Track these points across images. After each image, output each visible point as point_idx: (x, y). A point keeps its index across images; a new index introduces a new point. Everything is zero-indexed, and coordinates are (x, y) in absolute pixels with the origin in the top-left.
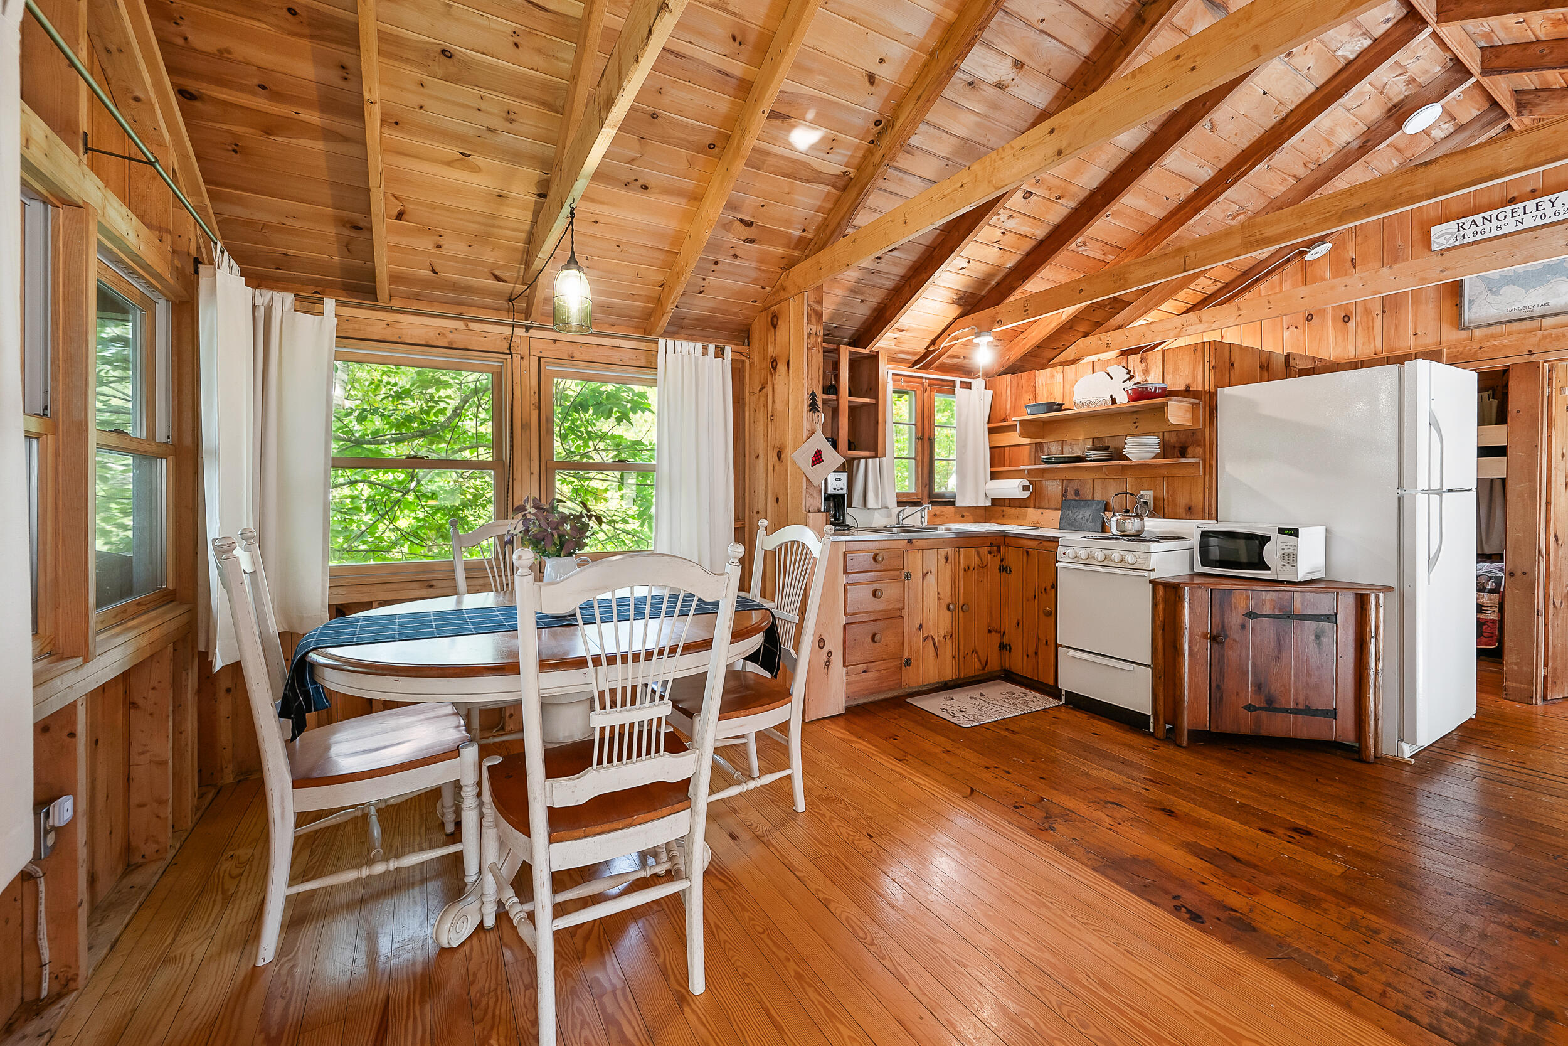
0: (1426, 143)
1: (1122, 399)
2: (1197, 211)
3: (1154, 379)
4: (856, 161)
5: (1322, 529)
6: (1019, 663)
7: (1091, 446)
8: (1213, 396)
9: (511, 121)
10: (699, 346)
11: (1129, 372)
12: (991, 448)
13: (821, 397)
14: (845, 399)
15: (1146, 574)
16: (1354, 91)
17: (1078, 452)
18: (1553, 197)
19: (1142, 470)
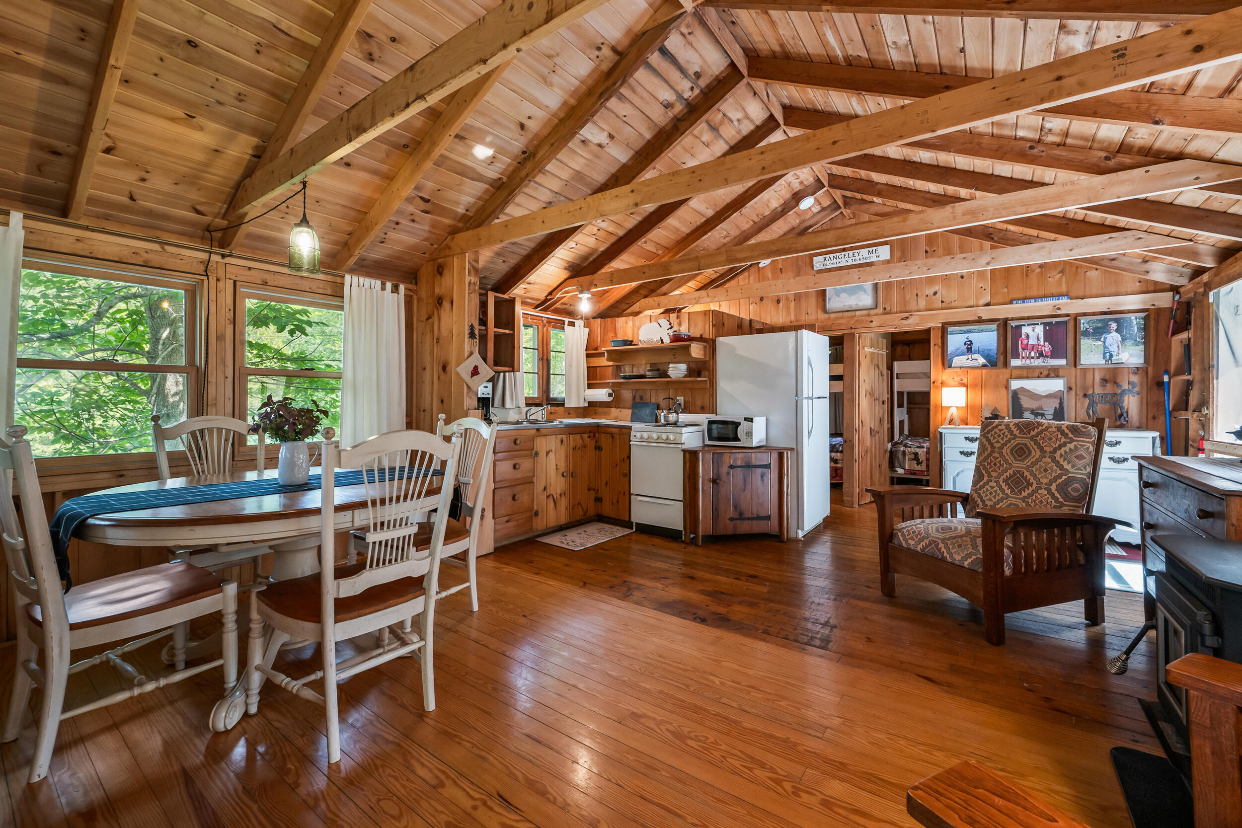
0: (809, 215)
1: (667, 340)
2: (706, 233)
3: (684, 330)
4: (508, 173)
5: (764, 419)
6: (607, 509)
7: (649, 368)
8: (713, 342)
9: (241, 101)
10: (379, 283)
11: (670, 324)
12: (588, 367)
13: (477, 328)
14: (492, 330)
15: (680, 446)
16: (777, 184)
17: (642, 372)
18: (858, 251)
19: (678, 384)
